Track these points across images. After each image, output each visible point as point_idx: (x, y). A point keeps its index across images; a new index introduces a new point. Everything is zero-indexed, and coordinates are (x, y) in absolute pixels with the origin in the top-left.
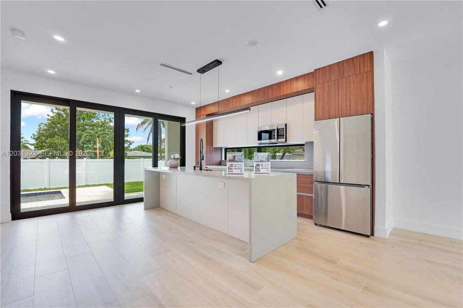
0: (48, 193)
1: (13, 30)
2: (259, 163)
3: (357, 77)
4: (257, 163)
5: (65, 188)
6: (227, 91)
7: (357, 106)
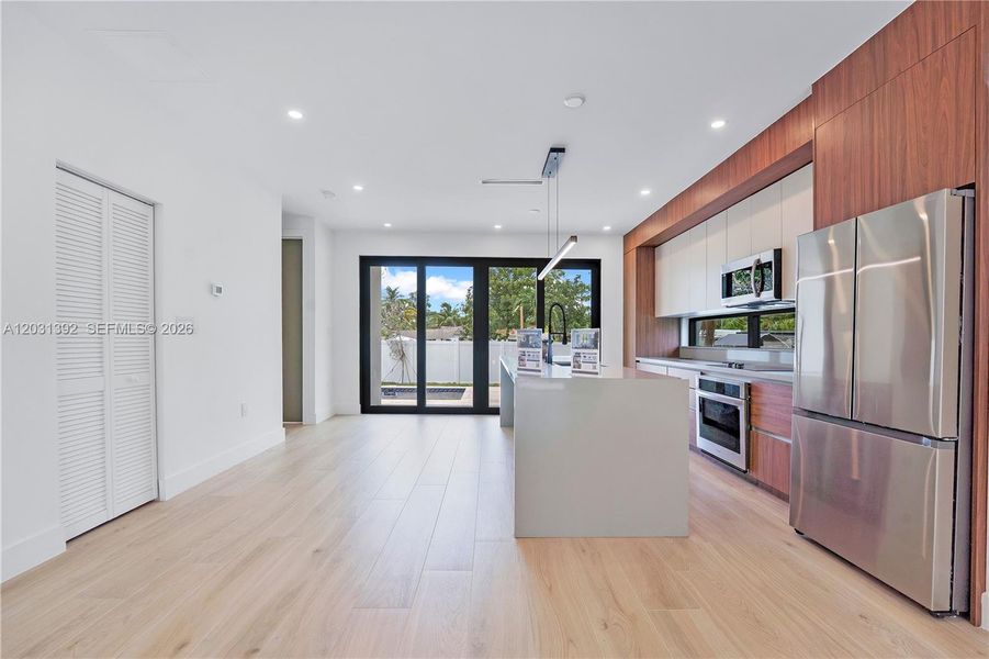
0: (452, 390)
1: (324, 192)
2: (579, 351)
3: (924, 65)
4: (576, 350)
5: (467, 385)
6: (645, 192)
7: (925, 165)
